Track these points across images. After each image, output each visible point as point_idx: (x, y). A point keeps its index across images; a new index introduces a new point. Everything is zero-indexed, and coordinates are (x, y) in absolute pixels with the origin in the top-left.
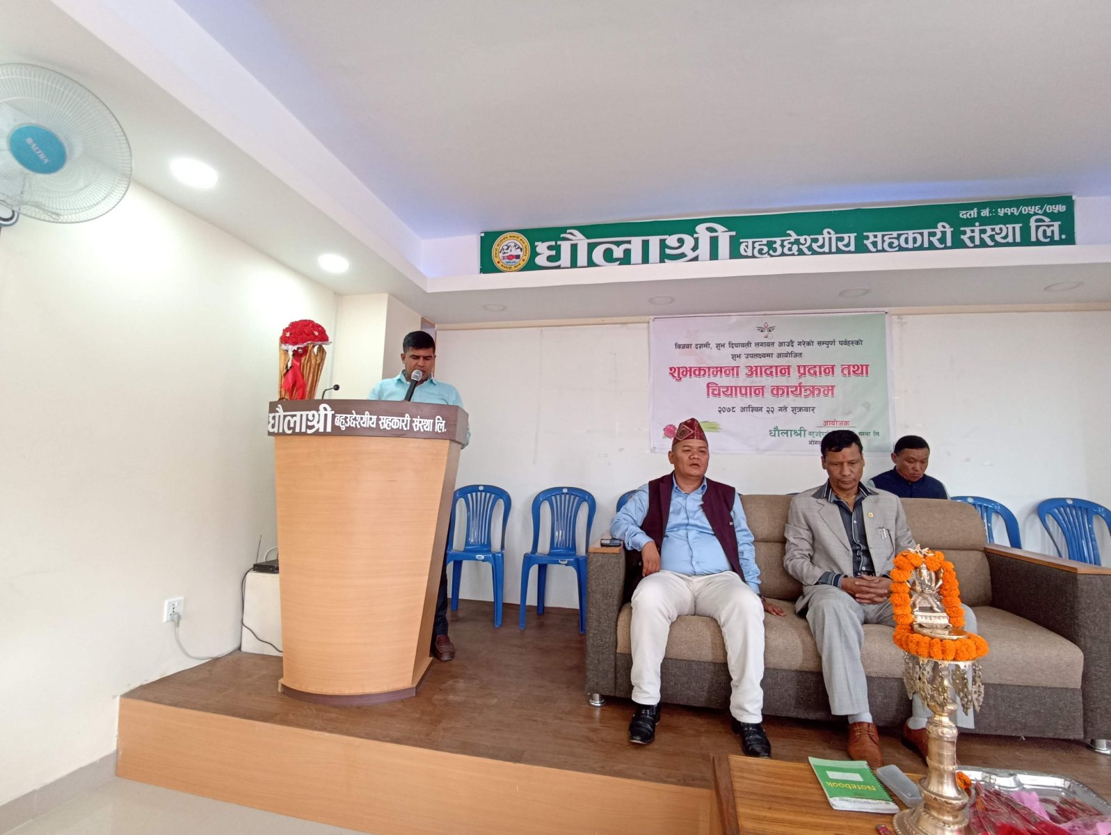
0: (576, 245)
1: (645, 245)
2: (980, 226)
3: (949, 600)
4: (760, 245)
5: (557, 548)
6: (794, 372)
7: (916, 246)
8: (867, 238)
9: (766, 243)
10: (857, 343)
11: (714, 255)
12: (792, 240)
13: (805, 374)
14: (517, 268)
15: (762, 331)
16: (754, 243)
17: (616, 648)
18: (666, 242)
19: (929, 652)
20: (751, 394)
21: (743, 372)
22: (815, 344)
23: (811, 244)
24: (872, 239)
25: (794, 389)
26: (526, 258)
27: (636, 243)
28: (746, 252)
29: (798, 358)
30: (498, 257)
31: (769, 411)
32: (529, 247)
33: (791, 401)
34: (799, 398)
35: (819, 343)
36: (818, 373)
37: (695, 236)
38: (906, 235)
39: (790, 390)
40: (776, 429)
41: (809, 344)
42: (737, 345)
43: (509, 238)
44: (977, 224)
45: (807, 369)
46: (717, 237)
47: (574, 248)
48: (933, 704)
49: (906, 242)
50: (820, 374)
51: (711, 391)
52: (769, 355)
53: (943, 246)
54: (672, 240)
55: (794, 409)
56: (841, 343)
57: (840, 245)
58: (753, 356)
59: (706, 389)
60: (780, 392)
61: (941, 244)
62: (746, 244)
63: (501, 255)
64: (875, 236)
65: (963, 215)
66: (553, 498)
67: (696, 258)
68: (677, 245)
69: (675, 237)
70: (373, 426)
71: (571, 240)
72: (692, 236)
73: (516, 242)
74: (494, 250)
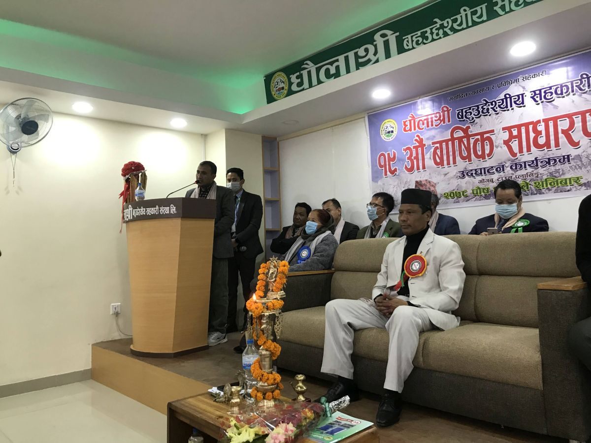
1: (347, 59)
4: (416, 38)
8: (496, 4)
9: (419, 34)
11: (388, 55)
12: (438, 26)
14: (283, 96)
16: (412, 37)
18: (358, 53)
23: (452, 25)
26: (287, 88)
27: (341, 60)
28: (408, 46)
32: (287, 80)
43: (277, 77)
46: (388, 40)
54: (361, 51)
57: (475, 18)
62: (407, 39)
63: (275, 89)
64: (503, 1)
67: (377, 61)
68: (364, 54)
69: (363, 48)
70: (144, 214)
71: (307, 68)
72: (373, 44)
73: (281, 78)
74: (271, 87)
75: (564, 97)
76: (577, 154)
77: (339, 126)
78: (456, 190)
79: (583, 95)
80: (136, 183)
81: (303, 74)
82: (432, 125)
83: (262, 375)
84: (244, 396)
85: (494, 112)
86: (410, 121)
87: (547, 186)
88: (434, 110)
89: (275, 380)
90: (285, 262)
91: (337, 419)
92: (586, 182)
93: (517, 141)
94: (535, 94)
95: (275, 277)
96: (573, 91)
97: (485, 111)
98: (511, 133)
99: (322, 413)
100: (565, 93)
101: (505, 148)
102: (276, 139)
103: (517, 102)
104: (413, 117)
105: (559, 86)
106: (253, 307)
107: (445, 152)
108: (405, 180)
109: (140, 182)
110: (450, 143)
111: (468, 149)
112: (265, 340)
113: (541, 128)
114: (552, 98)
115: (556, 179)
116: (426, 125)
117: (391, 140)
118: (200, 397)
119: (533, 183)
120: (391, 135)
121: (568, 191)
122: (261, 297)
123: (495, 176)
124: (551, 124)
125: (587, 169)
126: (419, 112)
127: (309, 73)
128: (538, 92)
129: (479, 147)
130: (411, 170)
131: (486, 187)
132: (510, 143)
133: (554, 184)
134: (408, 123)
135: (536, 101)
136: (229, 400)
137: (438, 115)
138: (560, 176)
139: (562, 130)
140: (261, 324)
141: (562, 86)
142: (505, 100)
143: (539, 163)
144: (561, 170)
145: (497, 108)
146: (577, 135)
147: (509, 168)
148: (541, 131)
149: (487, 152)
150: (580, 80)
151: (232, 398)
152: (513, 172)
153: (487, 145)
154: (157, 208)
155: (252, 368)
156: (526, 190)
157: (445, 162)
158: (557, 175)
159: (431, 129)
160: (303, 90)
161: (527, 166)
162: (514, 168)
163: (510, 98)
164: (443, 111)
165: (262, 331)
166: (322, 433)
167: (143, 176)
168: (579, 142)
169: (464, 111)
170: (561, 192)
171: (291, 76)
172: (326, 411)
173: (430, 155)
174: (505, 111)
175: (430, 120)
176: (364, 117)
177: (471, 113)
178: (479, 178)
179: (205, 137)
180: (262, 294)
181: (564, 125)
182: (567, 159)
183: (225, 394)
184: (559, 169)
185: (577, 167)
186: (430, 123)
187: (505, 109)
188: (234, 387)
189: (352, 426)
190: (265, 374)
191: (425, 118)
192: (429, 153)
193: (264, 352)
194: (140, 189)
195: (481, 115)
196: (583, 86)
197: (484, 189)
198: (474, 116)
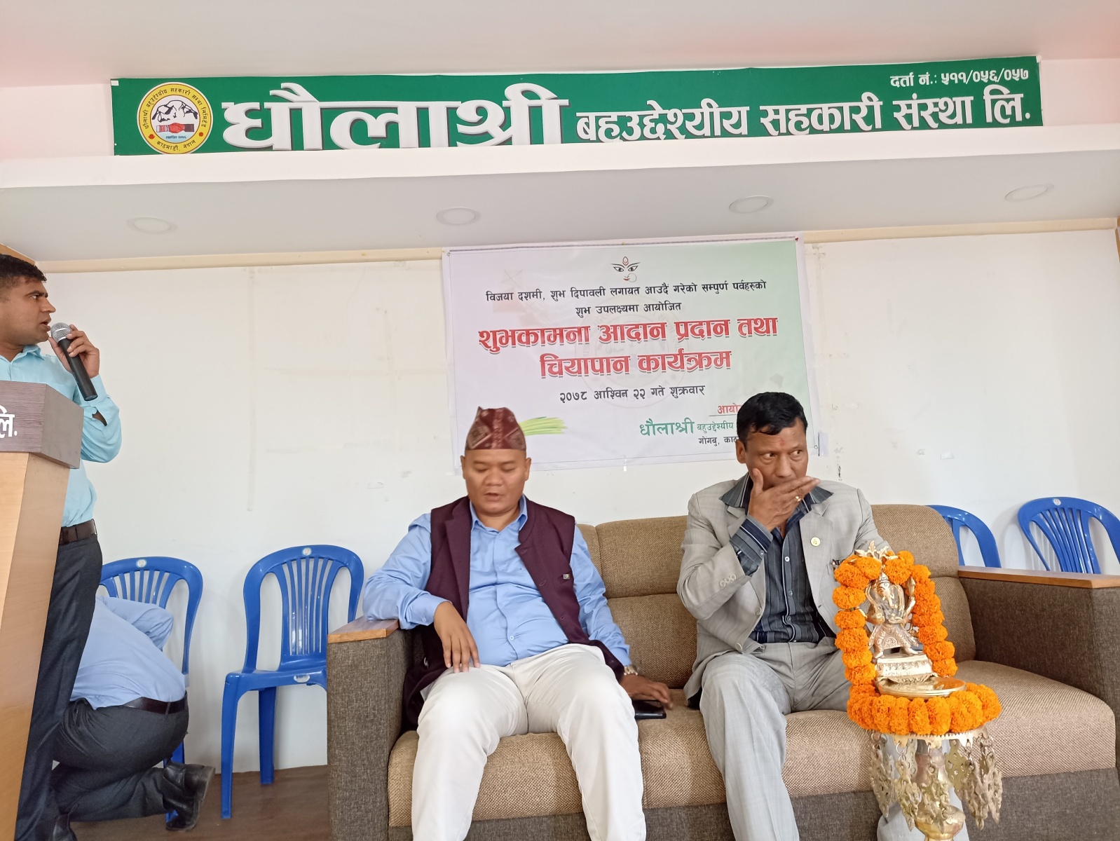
0: (300, 110)
1: (423, 115)
2: (917, 99)
3: (929, 632)
4: (607, 123)
5: (295, 658)
6: (670, 331)
7: (834, 126)
8: (765, 114)
9: (616, 120)
10: (759, 285)
11: (536, 137)
12: (656, 116)
13: (686, 334)
14: (188, 148)
15: (620, 270)
16: (597, 118)
17: (388, 817)
18: (458, 111)
19: (909, 725)
20: (609, 371)
21: (595, 334)
22: (699, 288)
23: (684, 122)
24: (772, 116)
25: (672, 360)
26: (207, 130)
27: (406, 112)
28: (587, 133)
29: (675, 311)
30: (147, 126)
31: (639, 394)
32: (209, 110)
33: (668, 378)
34: (679, 374)
35: (705, 287)
36: (705, 333)
37: (505, 103)
38: (819, 111)
39: (666, 360)
40: (650, 423)
41: (690, 288)
42: (584, 293)
43: (169, 92)
44: (915, 96)
45: (689, 327)
46: (540, 107)
47: (296, 115)
48: (923, 819)
49: (820, 121)
50: (709, 333)
51: (547, 367)
52: (632, 308)
53: (871, 127)
54: (467, 110)
55: (674, 390)
56: (736, 286)
57: (727, 124)
58: (609, 309)
59: (539, 364)
60: (653, 365)
61: (868, 125)
62: (586, 120)
63: (156, 123)
64: (777, 112)
65: (895, 82)
66: (285, 568)
67: (508, 142)
68: (476, 118)
69: (471, 104)
72: (499, 104)
73: (184, 100)
74: (141, 113)
81: (272, 111)
160: (269, 149)
171: (225, 104)
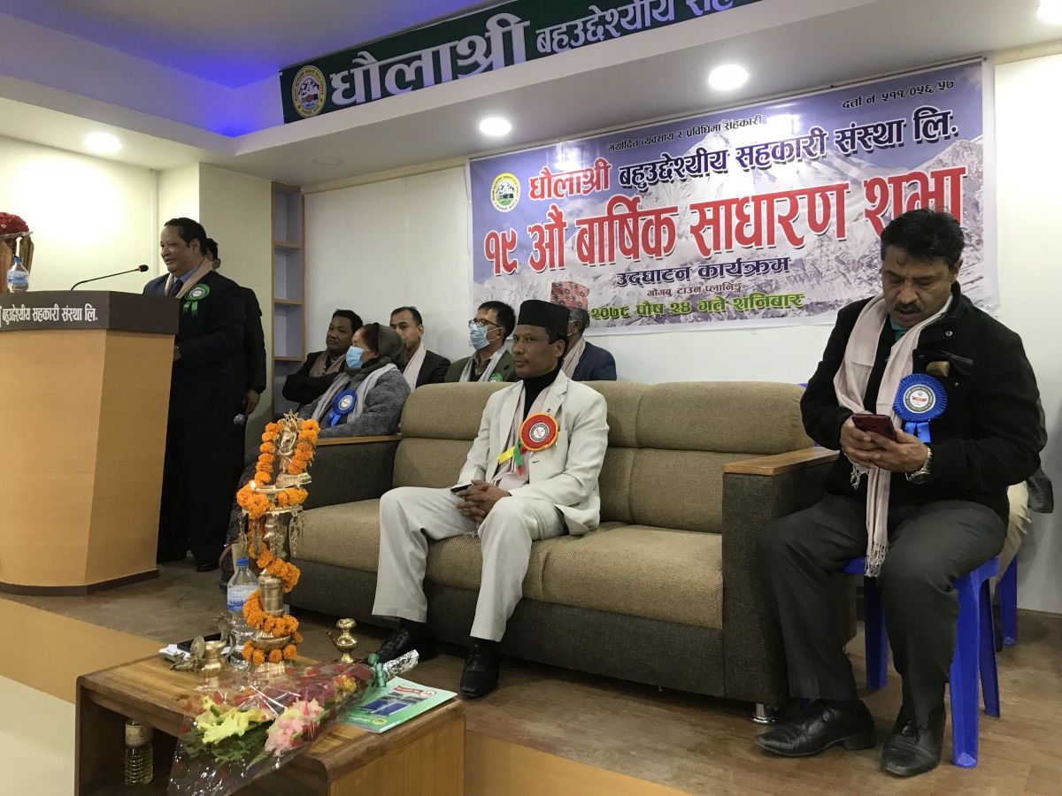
0: (368, 71)
1: (436, 58)
4: (559, 34)
9: (564, 29)
11: (509, 58)
12: (597, 19)
14: (316, 112)
16: (552, 32)
18: (457, 49)
23: (619, 21)
26: (324, 97)
27: (427, 58)
28: (544, 47)
30: (297, 100)
32: (324, 83)
37: (487, 35)
43: (305, 74)
46: (510, 31)
54: (464, 46)
57: (656, 13)
62: (543, 35)
63: (301, 97)
67: (490, 68)
68: (468, 52)
69: (466, 40)
70: (29, 319)
71: (363, 65)
72: (483, 36)
73: (313, 78)
74: (293, 92)
75: (784, 163)
76: (798, 257)
77: (419, 176)
78: (611, 306)
79: (814, 163)
80: (9, 257)
81: (355, 76)
82: (579, 191)
83: (265, 620)
84: (229, 657)
85: (679, 178)
86: (542, 179)
87: (752, 306)
88: (582, 164)
89: (287, 627)
90: (313, 421)
91: (396, 689)
92: (808, 303)
93: (711, 231)
94: (743, 154)
95: (293, 448)
96: (798, 155)
97: (666, 172)
98: (703, 215)
99: (369, 682)
100: (787, 157)
101: (693, 239)
102: (299, 188)
103: (716, 164)
104: (549, 174)
105: (779, 144)
106: (251, 500)
107: (596, 239)
108: (530, 283)
109: (17, 255)
110: (606, 224)
111: (634, 237)
112: (271, 558)
113: (749, 210)
114: (768, 162)
115: (766, 296)
116: (568, 189)
117: (509, 210)
118: (143, 664)
119: (731, 300)
120: (510, 202)
121: (783, 316)
122: (265, 484)
123: (675, 286)
124: (764, 205)
125: (812, 282)
126: (558, 166)
127: (367, 74)
128: (747, 151)
129: (652, 235)
130: (539, 266)
131: (660, 303)
132: (701, 232)
133: (763, 303)
134: (538, 183)
135: (744, 165)
136: (201, 666)
137: (589, 173)
138: (773, 291)
139: (779, 216)
140: (264, 531)
141: (783, 145)
142: (696, 158)
143: (743, 268)
144: (774, 282)
145: (683, 171)
146: (801, 227)
147: (697, 274)
148: (749, 216)
149: (664, 243)
150: (811, 138)
151: (207, 663)
152: (703, 281)
153: (665, 232)
154: (56, 308)
155: (245, 609)
156: (721, 311)
157: (597, 257)
158: (768, 289)
159: (575, 198)
160: (354, 104)
161: (725, 272)
162: (704, 273)
163: (706, 155)
164: (598, 168)
165: (267, 542)
166: (369, 714)
167: (25, 243)
168: (803, 238)
169: (632, 170)
170: (772, 317)
171: (331, 76)
172: (377, 677)
173: (573, 243)
174: (696, 176)
175: (575, 181)
176: (464, 165)
177: (642, 175)
178: (649, 287)
179: (157, 174)
180: (267, 478)
181: (782, 208)
182: (783, 264)
183: (193, 655)
184: (771, 281)
185: (798, 279)
186: (575, 187)
187: (697, 173)
188: (211, 642)
189: (421, 700)
190: (270, 618)
191: (568, 176)
192: (571, 239)
193: (269, 580)
194: (19, 268)
195: (657, 182)
196: (815, 148)
197: (655, 306)
198: (647, 182)
